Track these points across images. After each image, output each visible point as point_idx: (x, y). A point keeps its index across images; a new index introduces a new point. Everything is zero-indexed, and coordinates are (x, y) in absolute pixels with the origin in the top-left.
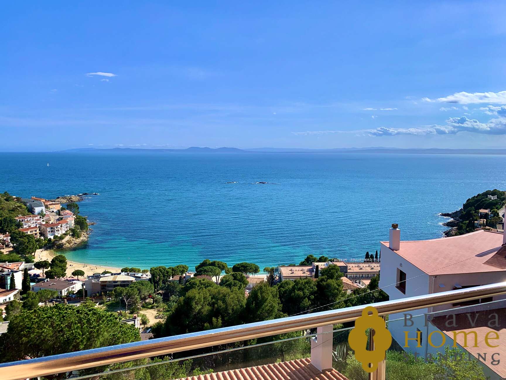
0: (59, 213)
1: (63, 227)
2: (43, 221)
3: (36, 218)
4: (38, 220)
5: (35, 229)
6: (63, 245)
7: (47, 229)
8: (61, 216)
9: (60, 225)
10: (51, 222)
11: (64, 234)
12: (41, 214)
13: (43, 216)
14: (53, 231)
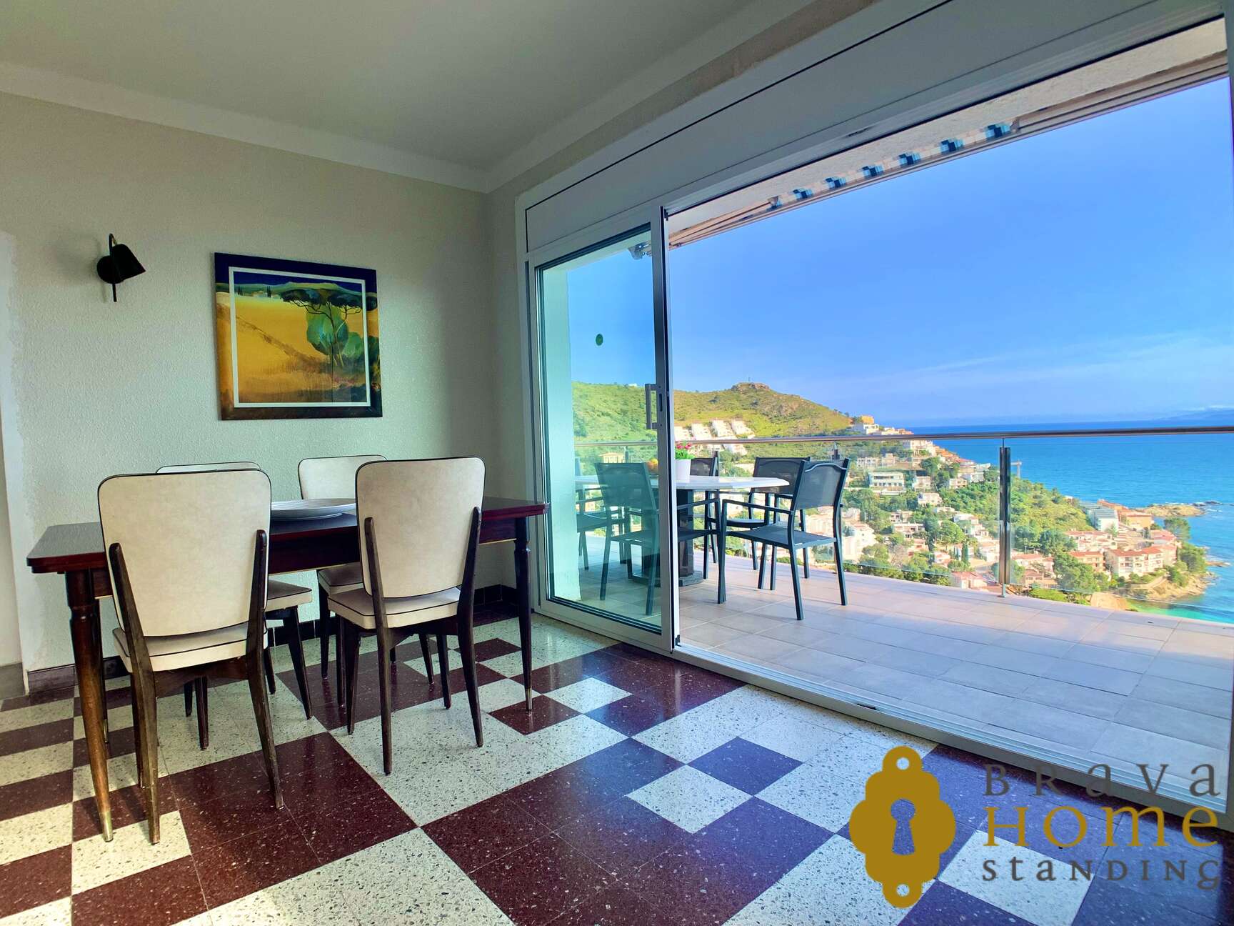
0: (1146, 533)
1: (1149, 561)
2: (1114, 544)
3: (1101, 537)
4: (1104, 541)
5: (1096, 556)
6: (1147, 593)
7: (1117, 559)
8: (1150, 538)
9: (1145, 555)
10: (1126, 549)
11: (1151, 574)
12: (1111, 532)
13: (1114, 536)
14: (1130, 565)
